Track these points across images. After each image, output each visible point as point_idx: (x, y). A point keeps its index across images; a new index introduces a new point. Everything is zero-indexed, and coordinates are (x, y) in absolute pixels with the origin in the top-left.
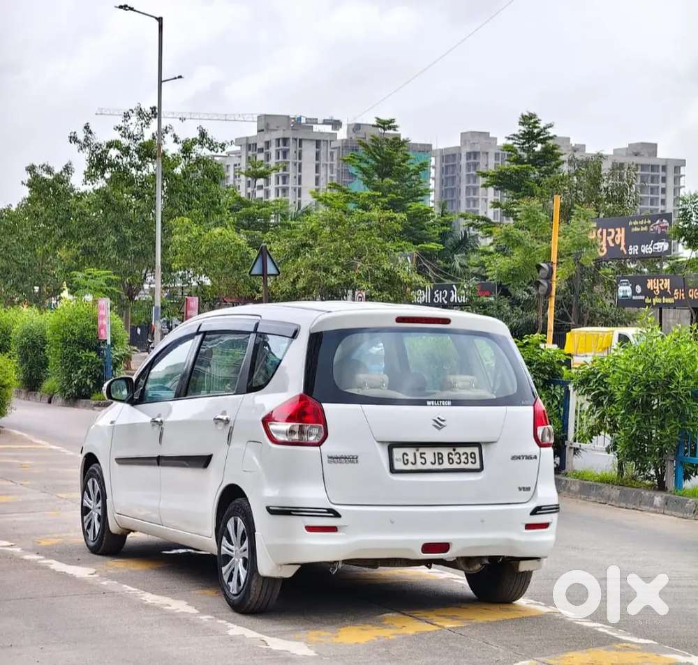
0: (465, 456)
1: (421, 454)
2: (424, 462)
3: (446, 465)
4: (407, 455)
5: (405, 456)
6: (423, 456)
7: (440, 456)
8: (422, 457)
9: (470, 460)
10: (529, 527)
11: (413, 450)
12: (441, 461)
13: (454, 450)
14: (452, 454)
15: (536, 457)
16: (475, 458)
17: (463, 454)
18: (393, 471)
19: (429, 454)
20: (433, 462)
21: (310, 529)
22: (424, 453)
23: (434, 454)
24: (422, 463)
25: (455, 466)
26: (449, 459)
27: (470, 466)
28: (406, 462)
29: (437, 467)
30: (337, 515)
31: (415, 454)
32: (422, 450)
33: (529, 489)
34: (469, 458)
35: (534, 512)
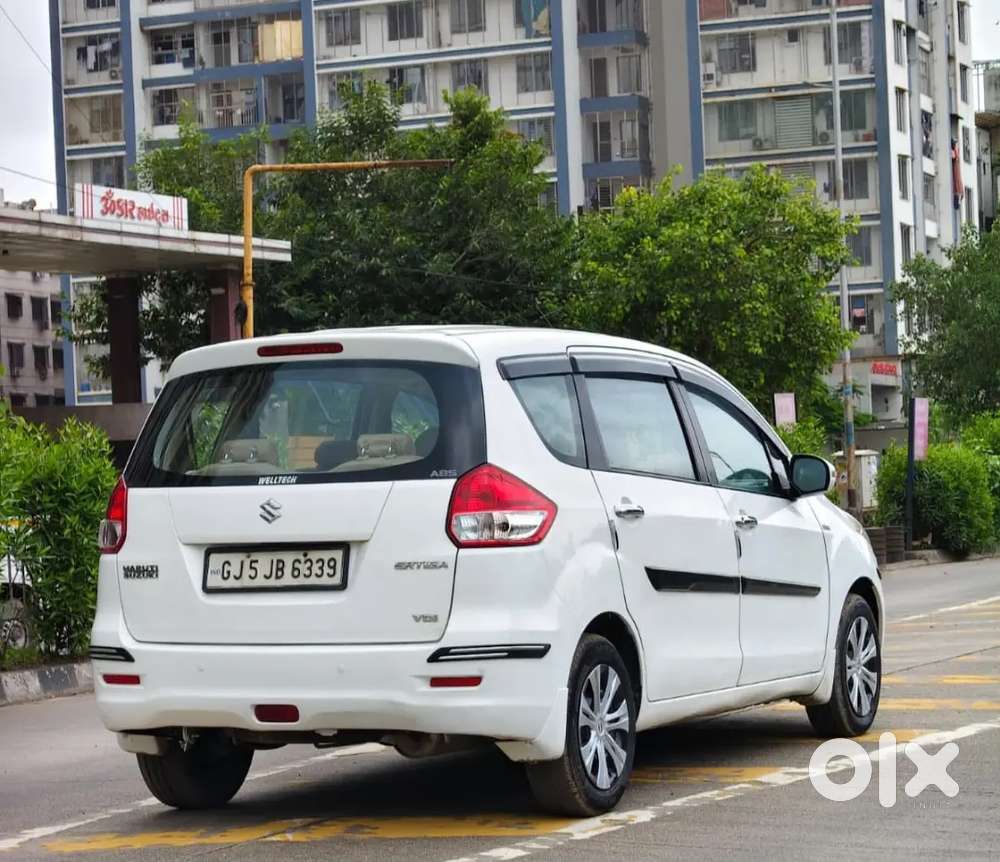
0: (320, 564)
2: (253, 575)
3: (287, 580)
4: (229, 564)
5: (226, 565)
6: (253, 565)
7: (281, 565)
8: (251, 568)
9: (327, 570)
10: (437, 682)
11: (241, 557)
12: (280, 573)
13: (305, 555)
14: (299, 562)
15: (444, 565)
16: (334, 568)
17: (317, 562)
19: (264, 561)
20: (268, 574)
22: (256, 561)
23: (272, 562)
25: (301, 581)
26: (294, 569)
27: (325, 581)
28: (226, 575)
29: (272, 582)
31: (242, 563)
32: (255, 556)
33: (435, 619)
34: (326, 568)
35: (434, 658)
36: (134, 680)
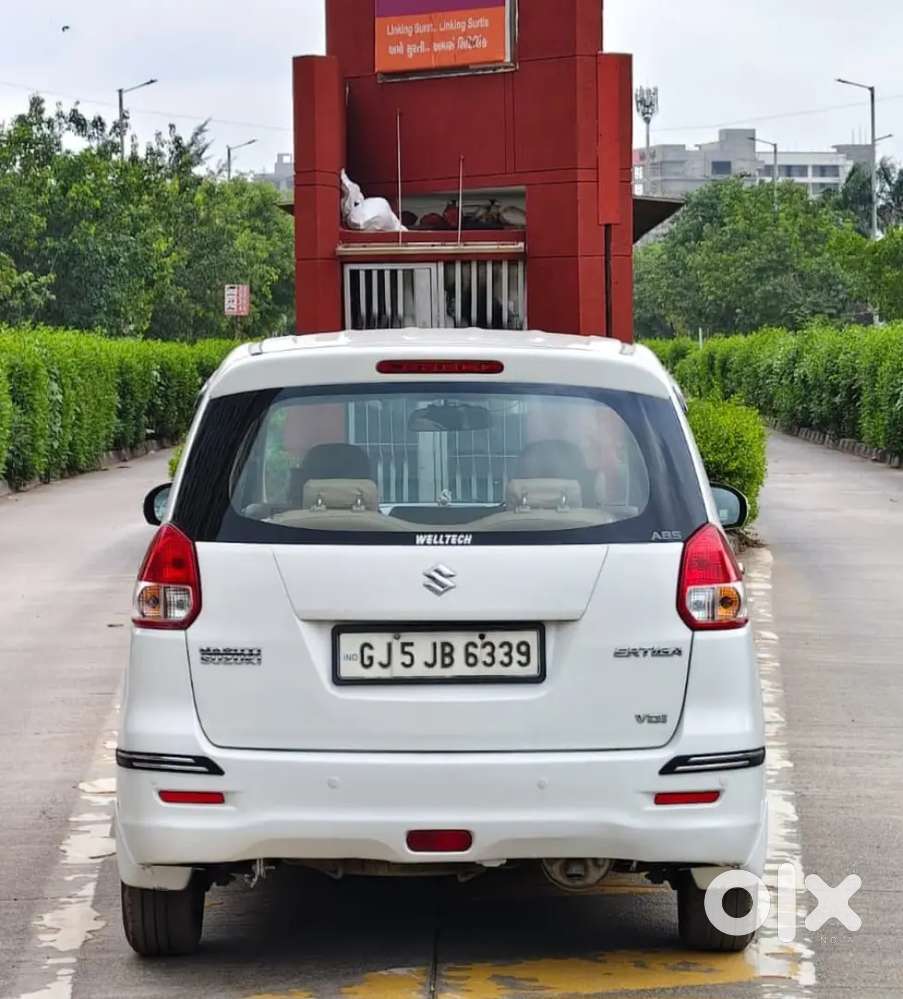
0: (506, 649)
1: (404, 645)
2: (408, 662)
3: (460, 668)
4: (371, 647)
5: (366, 650)
6: (407, 649)
7: (447, 650)
8: (404, 653)
9: (516, 656)
10: (663, 798)
11: (387, 637)
12: (447, 661)
13: (482, 637)
14: (475, 646)
15: (679, 652)
16: (527, 654)
17: (501, 646)
18: (338, 681)
19: (423, 646)
20: (430, 661)
21: (168, 796)
22: (411, 644)
23: (435, 645)
24: (404, 664)
25: (480, 670)
26: (468, 655)
27: (515, 670)
28: (367, 662)
29: (438, 671)
30: (213, 768)
31: (390, 646)
32: (406, 637)
33: (662, 719)
34: (515, 654)
35: (669, 769)
36: (216, 798)
